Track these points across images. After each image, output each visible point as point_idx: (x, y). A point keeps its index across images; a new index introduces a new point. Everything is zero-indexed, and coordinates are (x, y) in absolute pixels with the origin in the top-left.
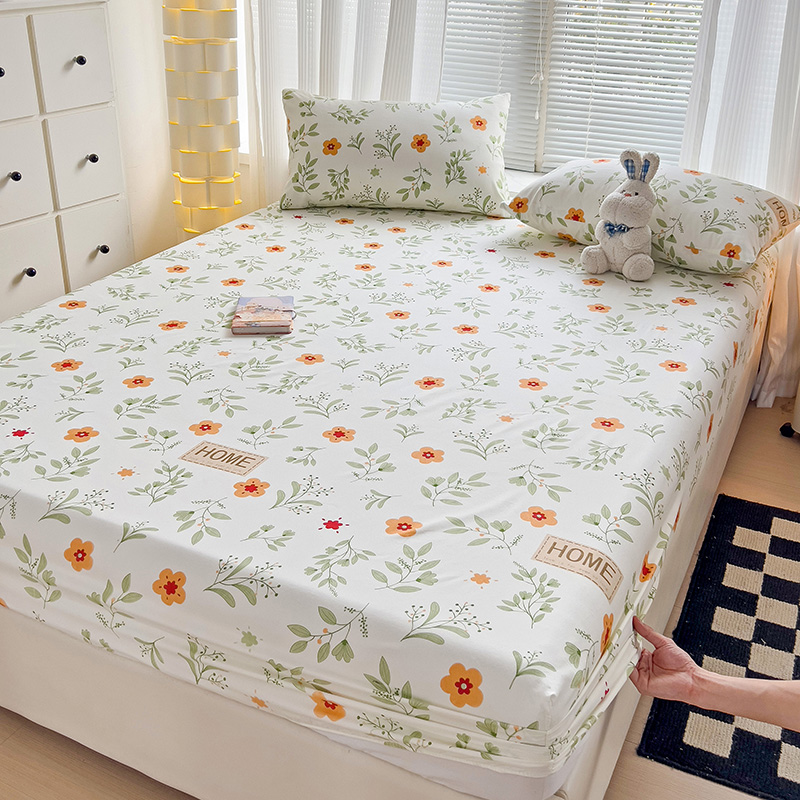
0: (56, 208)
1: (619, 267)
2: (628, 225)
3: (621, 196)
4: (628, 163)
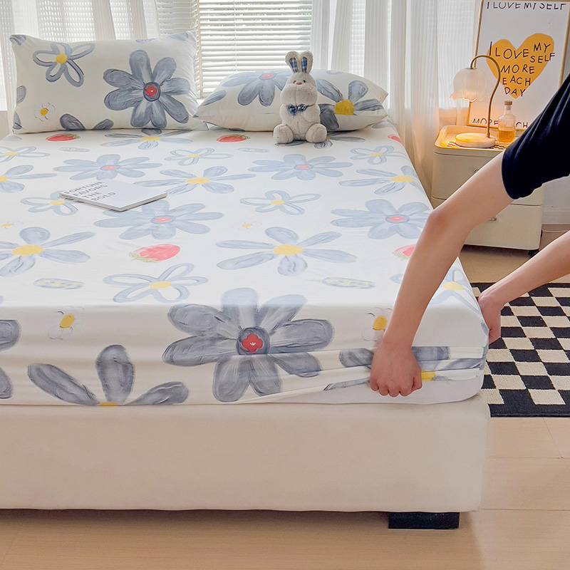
1: (302, 136)
2: (306, 104)
3: (295, 85)
4: (292, 60)
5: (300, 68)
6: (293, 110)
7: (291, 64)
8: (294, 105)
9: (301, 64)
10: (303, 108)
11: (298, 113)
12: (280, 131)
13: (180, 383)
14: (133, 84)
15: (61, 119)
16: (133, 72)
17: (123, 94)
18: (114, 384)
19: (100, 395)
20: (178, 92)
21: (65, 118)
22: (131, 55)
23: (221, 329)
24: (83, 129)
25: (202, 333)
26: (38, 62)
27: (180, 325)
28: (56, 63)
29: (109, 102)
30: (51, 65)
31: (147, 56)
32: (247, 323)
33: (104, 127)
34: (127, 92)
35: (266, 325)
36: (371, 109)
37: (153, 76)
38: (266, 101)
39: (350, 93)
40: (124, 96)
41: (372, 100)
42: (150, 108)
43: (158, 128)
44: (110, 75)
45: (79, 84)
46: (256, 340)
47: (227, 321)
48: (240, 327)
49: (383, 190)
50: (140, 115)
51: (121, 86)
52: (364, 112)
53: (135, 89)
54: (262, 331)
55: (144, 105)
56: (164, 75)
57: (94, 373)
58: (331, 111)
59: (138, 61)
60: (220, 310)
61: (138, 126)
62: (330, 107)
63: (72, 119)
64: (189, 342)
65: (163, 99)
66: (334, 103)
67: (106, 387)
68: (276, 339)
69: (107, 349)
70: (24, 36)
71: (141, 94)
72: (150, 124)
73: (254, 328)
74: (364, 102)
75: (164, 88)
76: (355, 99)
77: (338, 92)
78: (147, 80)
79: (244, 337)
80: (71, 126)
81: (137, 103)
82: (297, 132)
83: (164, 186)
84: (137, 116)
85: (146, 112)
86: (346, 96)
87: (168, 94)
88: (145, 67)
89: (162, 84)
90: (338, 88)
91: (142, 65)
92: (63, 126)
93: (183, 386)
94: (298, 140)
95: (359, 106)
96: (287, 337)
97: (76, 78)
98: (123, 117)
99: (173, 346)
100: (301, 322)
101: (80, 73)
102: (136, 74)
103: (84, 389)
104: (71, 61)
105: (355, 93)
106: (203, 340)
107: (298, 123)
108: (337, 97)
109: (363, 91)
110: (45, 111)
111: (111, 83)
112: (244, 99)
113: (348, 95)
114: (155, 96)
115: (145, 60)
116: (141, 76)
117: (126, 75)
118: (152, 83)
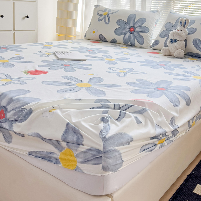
0: (14, 30)
4: (181, 21)
5: (183, 25)
7: (180, 23)
9: (184, 23)
14: (126, 26)
15: (99, 36)
16: (128, 21)
17: (121, 29)
20: (143, 32)
22: (130, 15)
24: (107, 42)
26: (98, 14)
28: (103, 15)
29: (116, 32)
30: (101, 15)
33: (114, 42)
34: (123, 29)
37: (134, 24)
42: (130, 36)
43: (132, 45)
44: (119, 22)
45: (107, 23)
50: (126, 39)
51: (122, 26)
53: (126, 28)
55: (128, 34)
59: (131, 17)
61: (125, 43)
63: (103, 37)
65: (135, 33)
70: (99, 5)
71: (128, 30)
72: (129, 43)
75: (137, 29)
80: (103, 39)
81: (125, 34)
85: (128, 38)
87: (138, 32)
88: (133, 20)
92: (100, 38)
97: (107, 21)
98: (120, 38)
101: (109, 19)
104: (108, 15)
110: (94, 32)
111: (118, 25)
114: (133, 32)
115: (134, 17)
116: (130, 23)
117: (125, 22)
118: (133, 26)
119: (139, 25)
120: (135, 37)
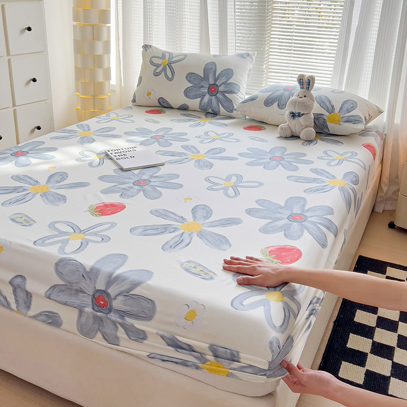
0: (14, 105)
1: (297, 134)
2: (302, 113)
3: (297, 98)
4: (301, 80)
5: (305, 86)
6: (293, 115)
7: (300, 83)
8: (294, 112)
9: (306, 83)
10: (300, 115)
11: (296, 118)
12: (282, 129)
13: (57, 314)
14: (203, 84)
15: (158, 100)
16: (204, 76)
17: (195, 89)
18: (21, 301)
19: (14, 306)
20: (231, 92)
21: (161, 100)
22: (206, 65)
23: (83, 285)
24: (170, 108)
25: (70, 283)
26: (152, 63)
27: (59, 274)
28: (161, 65)
29: (187, 93)
30: (158, 66)
31: (216, 66)
32: (100, 286)
33: (184, 108)
34: (198, 88)
35: (112, 291)
36: (353, 122)
37: (216, 80)
38: (281, 106)
39: (341, 108)
40: (196, 90)
41: (356, 116)
42: (210, 100)
43: (215, 114)
44: (190, 76)
45: (170, 80)
46: (104, 300)
47: (88, 280)
48: (95, 287)
49: (312, 189)
50: (204, 103)
51: (195, 84)
52: (347, 124)
53: (203, 87)
54: (108, 295)
55: (207, 98)
56: (224, 80)
57: (10, 289)
58: (324, 120)
59: (210, 68)
60: (88, 270)
61: (203, 110)
62: (324, 117)
63: (165, 101)
64: (63, 288)
65: (219, 95)
66: (327, 114)
67: (17, 301)
68: (117, 304)
69: (17, 277)
70: (150, 46)
71: (206, 90)
72: (210, 110)
73: (103, 291)
74: (349, 116)
75: (221, 89)
76: (343, 113)
77: (333, 106)
78: (212, 82)
79: (97, 296)
80: (164, 105)
81: (203, 96)
82: (294, 131)
83: (172, 157)
84: (202, 104)
85: (208, 103)
86: (337, 110)
87: (223, 93)
88: (212, 73)
89: (220, 86)
90: (334, 104)
91: (211, 73)
92: (160, 103)
93: (59, 317)
94: (294, 137)
95: (344, 119)
96: (124, 305)
97: (170, 75)
98: (194, 103)
99: (54, 287)
100: (136, 297)
101: (173, 73)
102: (206, 78)
103: (5, 298)
104: (169, 65)
105: (345, 108)
106: (71, 289)
107: (295, 125)
108: (331, 110)
109: (351, 108)
110: (149, 94)
111: (190, 82)
112: (268, 103)
113: (339, 109)
114: (215, 93)
115: (214, 69)
116: (208, 79)
117: (200, 78)
118: (214, 84)
119: (224, 81)
120: (219, 100)
